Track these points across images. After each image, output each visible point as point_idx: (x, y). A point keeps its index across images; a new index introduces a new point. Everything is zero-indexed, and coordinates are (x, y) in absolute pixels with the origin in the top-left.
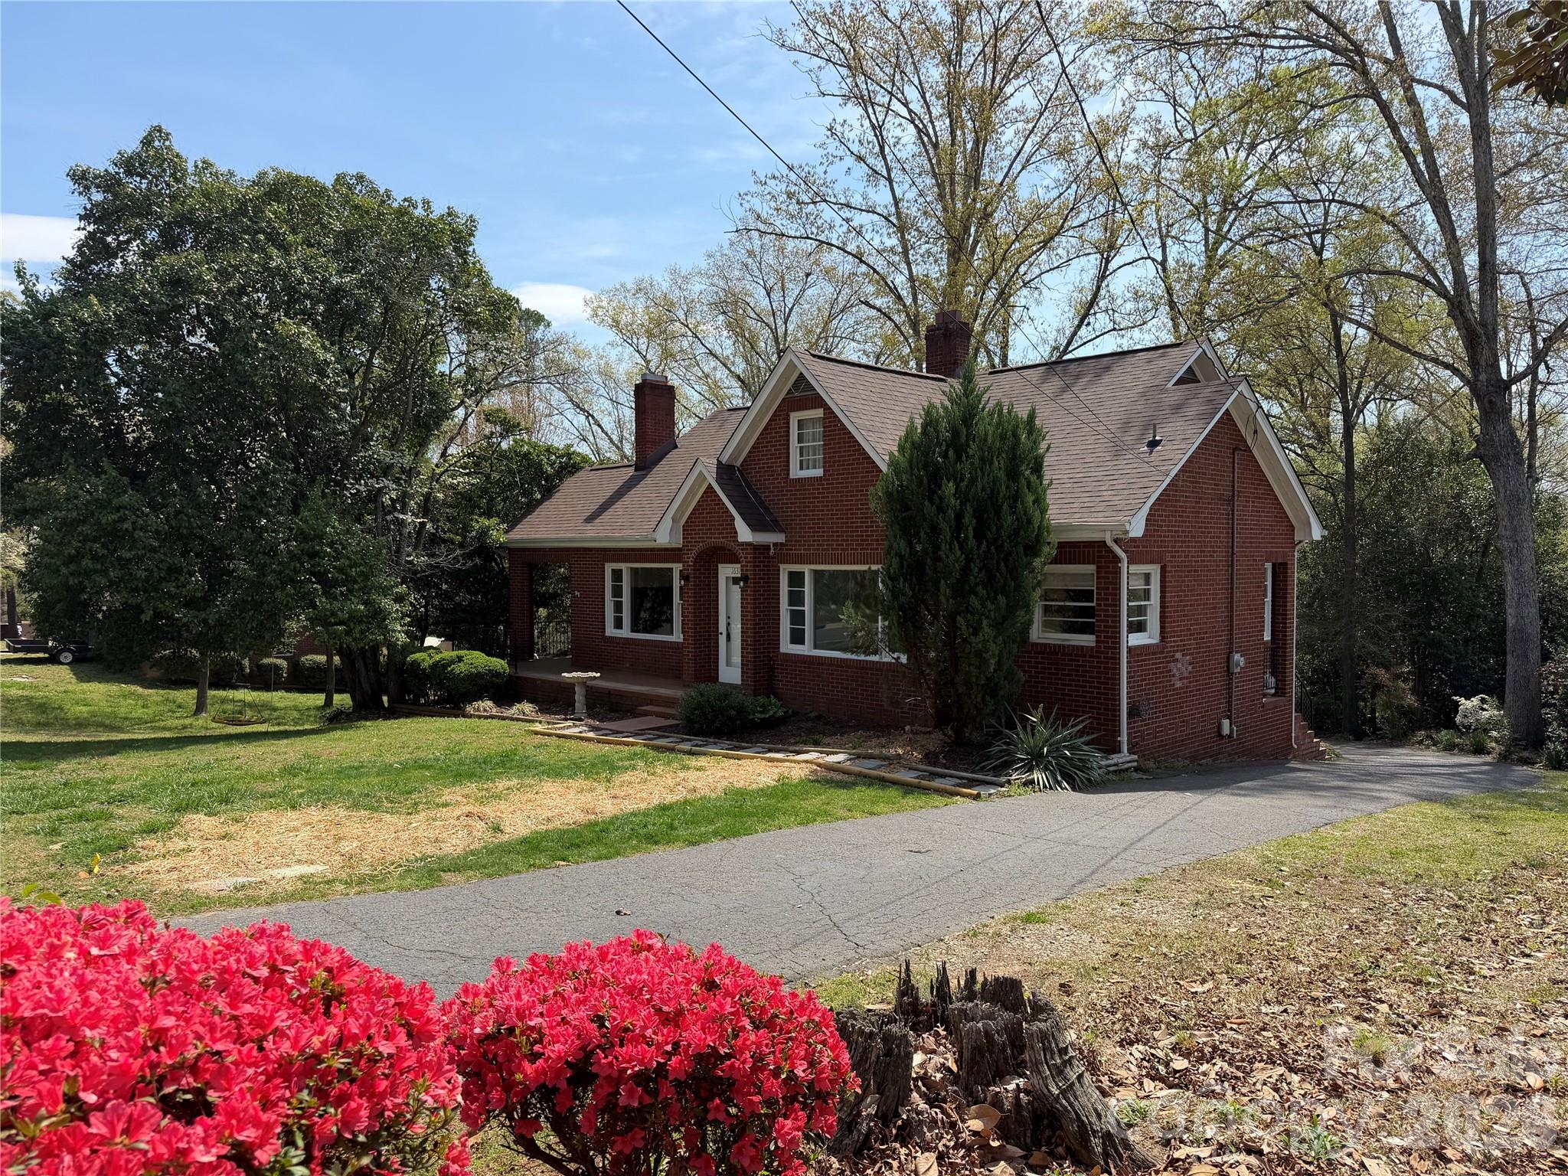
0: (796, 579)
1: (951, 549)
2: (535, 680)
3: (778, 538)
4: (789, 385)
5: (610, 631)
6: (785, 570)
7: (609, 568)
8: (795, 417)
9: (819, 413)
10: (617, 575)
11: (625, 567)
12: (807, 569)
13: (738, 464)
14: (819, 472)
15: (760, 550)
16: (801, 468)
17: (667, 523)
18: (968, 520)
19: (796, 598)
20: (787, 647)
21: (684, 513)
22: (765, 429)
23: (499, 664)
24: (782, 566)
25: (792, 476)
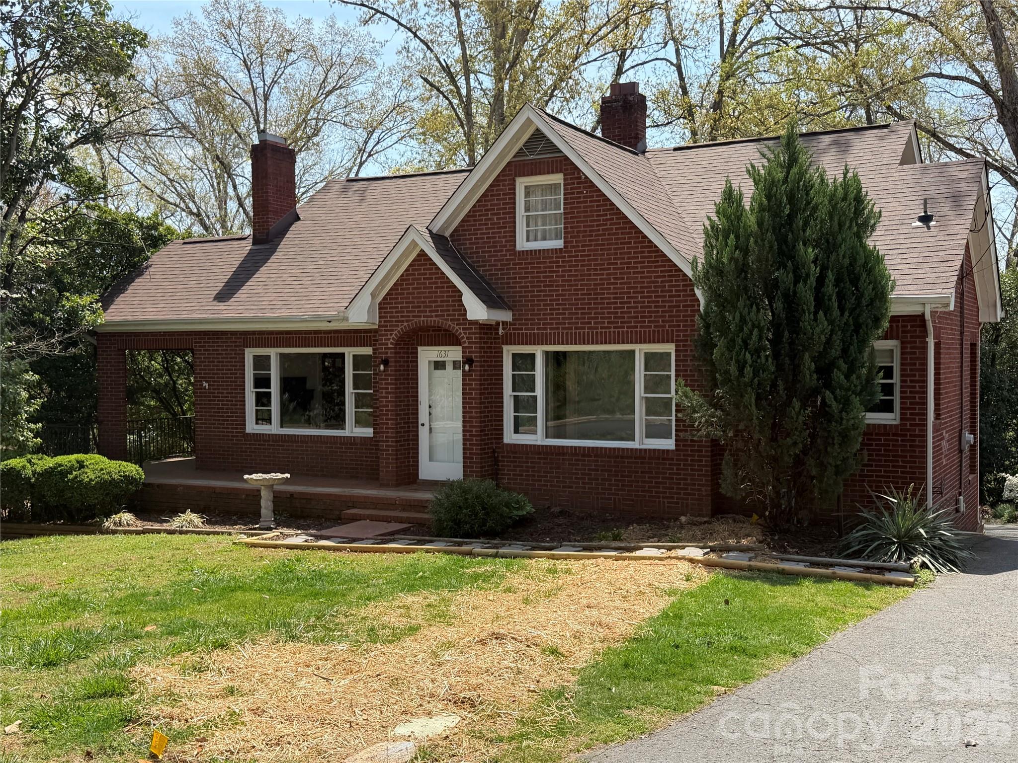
0: (524, 362)
3: (505, 316)
4: (520, 144)
5: (252, 427)
6: (508, 352)
7: (250, 354)
8: (521, 183)
9: (557, 178)
10: (261, 363)
11: (273, 353)
12: (539, 351)
13: (447, 234)
14: (559, 244)
15: (486, 329)
16: (528, 240)
17: (365, 300)
19: (524, 383)
20: (510, 437)
22: (484, 195)
24: (505, 348)
25: (519, 248)
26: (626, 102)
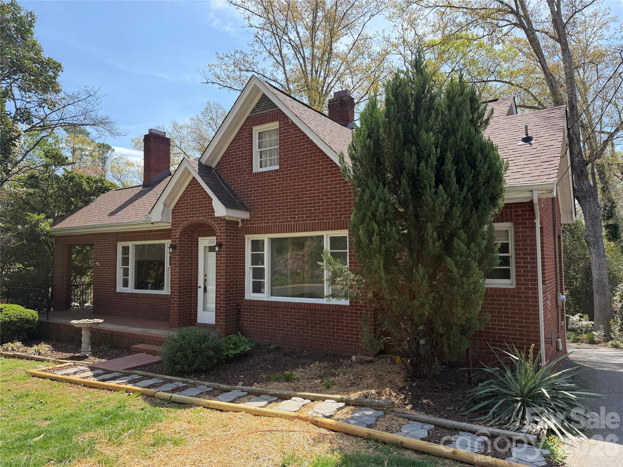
0: (257, 245)
1: (436, 192)
2: (59, 325)
3: (245, 215)
4: (253, 105)
5: (120, 288)
6: (249, 239)
7: (120, 245)
8: (256, 130)
9: (275, 125)
10: (126, 250)
11: (131, 244)
12: (266, 238)
13: (214, 166)
14: (277, 167)
15: (231, 224)
16: (261, 167)
17: (160, 206)
18: (449, 166)
19: (257, 259)
20: (250, 295)
21: (173, 199)
22: (234, 140)
23: (31, 314)
24: (247, 236)
25: (254, 171)
26: (342, 100)
